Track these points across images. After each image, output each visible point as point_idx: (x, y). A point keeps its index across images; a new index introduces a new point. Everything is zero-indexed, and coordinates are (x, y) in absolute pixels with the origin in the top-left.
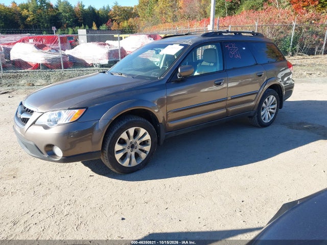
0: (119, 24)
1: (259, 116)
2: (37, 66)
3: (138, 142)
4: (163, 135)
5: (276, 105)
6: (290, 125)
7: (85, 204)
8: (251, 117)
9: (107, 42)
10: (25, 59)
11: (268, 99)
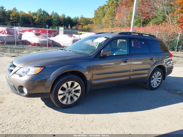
0: (82, 26)
1: (150, 83)
2: (34, 44)
3: (73, 90)
4: (89, 88)
5: (161, 77)
6: (169, 91)
7: (35, 124)
8: (145, 83)
9: (74, 35)
10: (29, 40)
11: (156, 73)
